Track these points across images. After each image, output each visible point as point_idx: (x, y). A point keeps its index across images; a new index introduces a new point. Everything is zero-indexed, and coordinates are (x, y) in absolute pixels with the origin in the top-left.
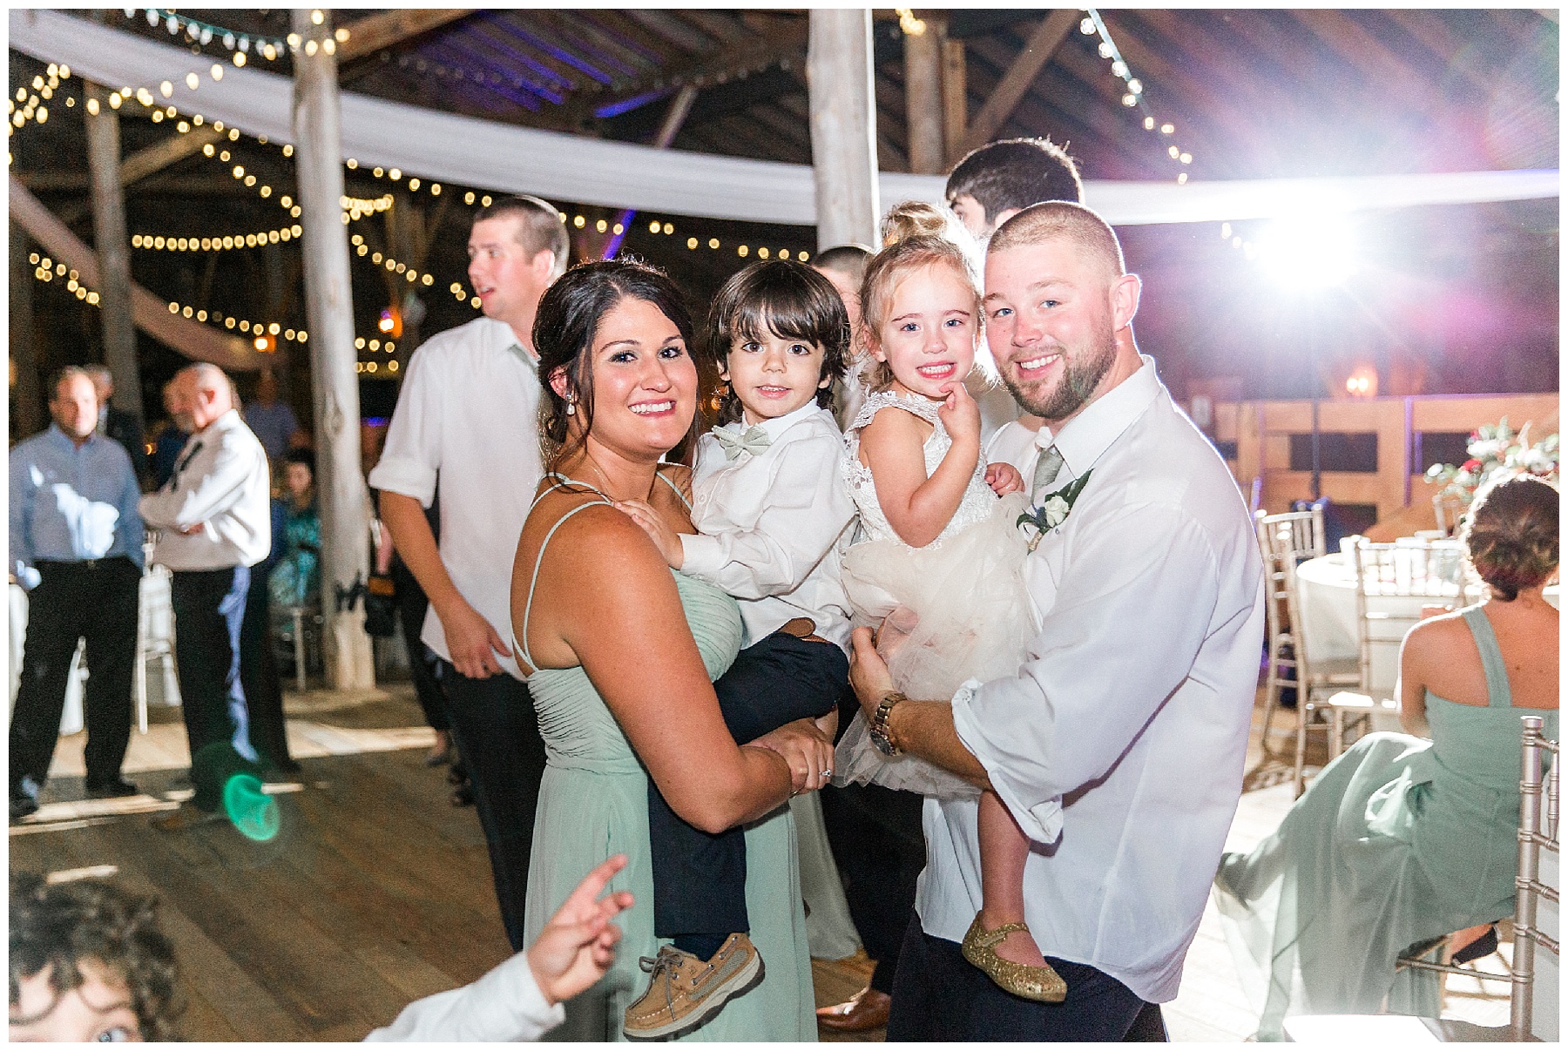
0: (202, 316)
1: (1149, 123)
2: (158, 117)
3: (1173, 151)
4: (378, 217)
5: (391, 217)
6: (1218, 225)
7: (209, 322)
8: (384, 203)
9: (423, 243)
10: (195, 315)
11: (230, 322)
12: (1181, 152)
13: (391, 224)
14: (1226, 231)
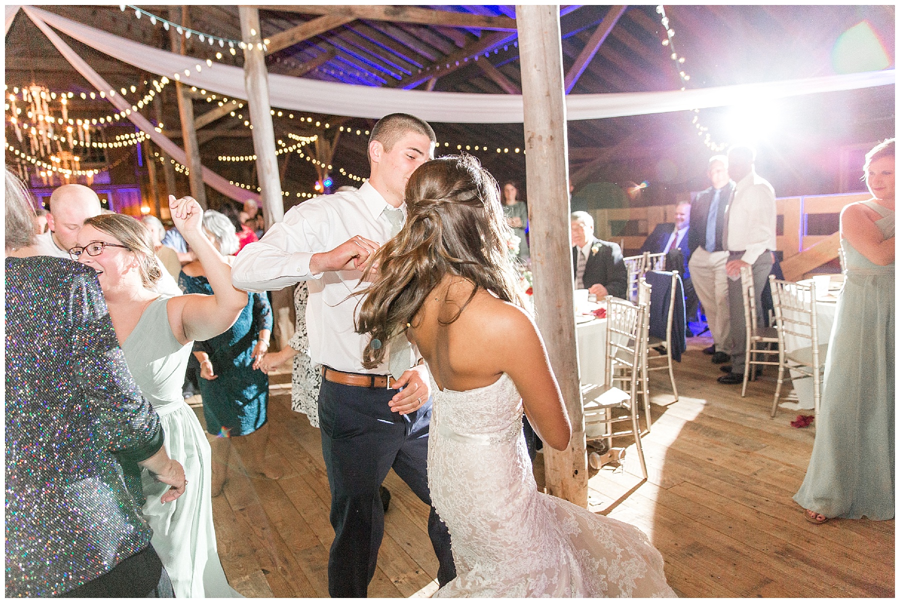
0: (248, 187)
1: (674, 56)
2: (209, 100)
4: (312, 145)
5: (317, 143)
7: (251, 190)
8: (313, 139)
9: (331, 153)
10: (240, 185)
13: (317, 147)
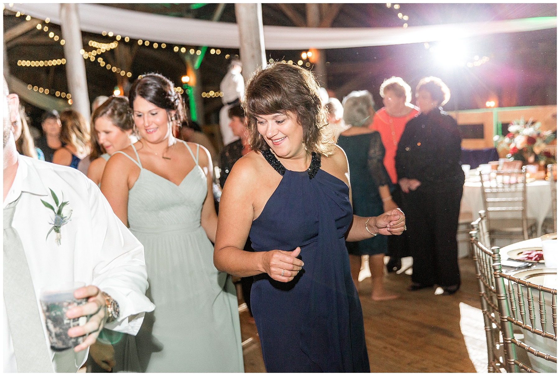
0: (47, 91)
2: (18, 14)
3: (400, 15)
6: (422, 44)
7: (50, 94)
8: (113, 45)
10: (44, 91)
11: (58, 94)
12: (403, 15)
14: (427, 46)
